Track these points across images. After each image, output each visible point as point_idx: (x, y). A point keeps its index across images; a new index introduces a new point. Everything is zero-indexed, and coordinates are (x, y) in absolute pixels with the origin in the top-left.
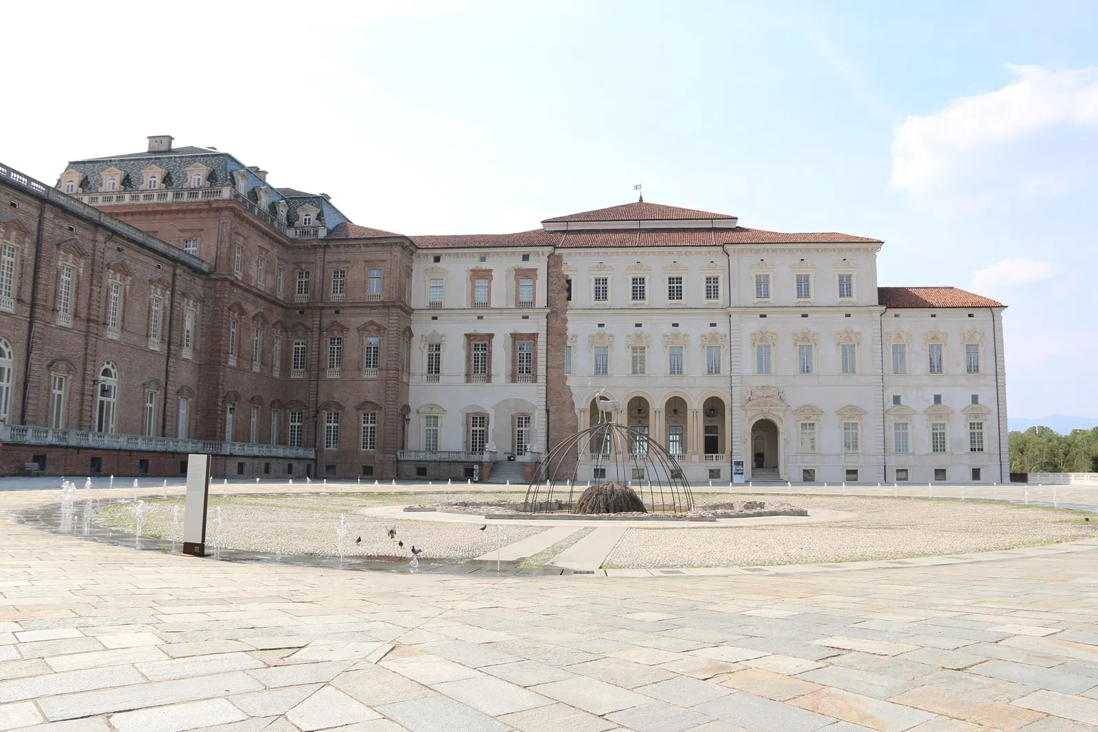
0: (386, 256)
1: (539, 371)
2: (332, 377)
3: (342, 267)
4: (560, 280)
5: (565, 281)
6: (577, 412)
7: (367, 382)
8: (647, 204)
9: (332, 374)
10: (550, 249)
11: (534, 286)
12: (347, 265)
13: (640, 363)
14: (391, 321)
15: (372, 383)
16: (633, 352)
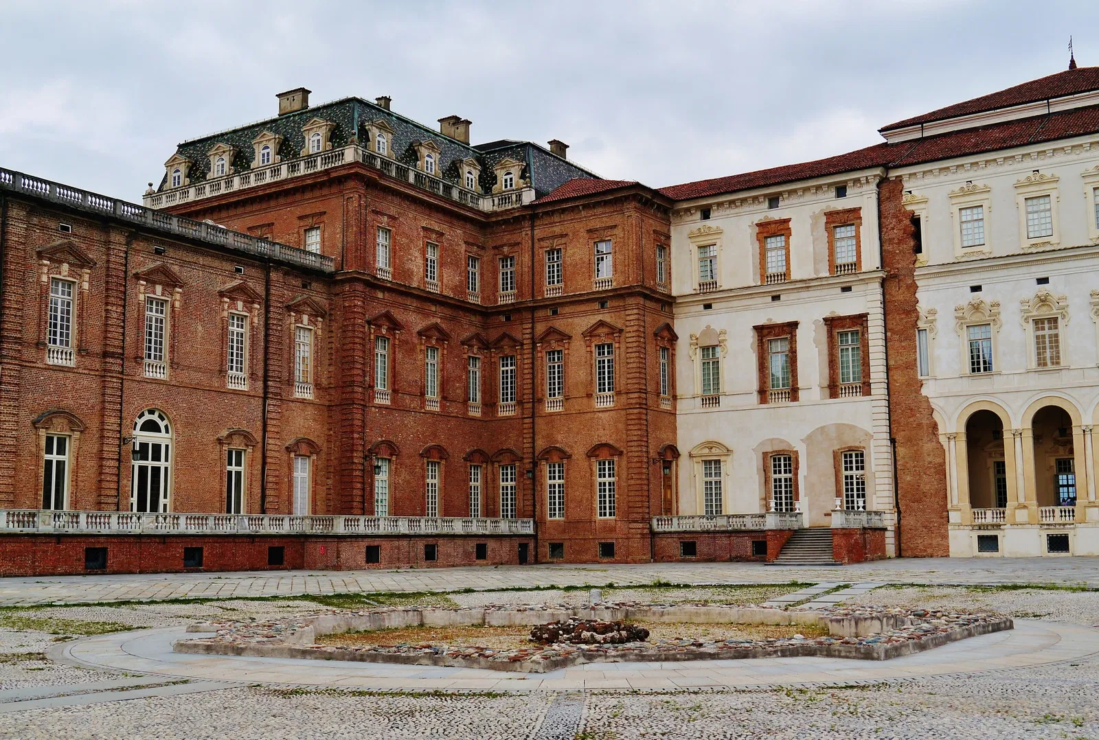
0: (617, 219)
1: (872, 375)
2: (552, 411)
3: (556, 243)
4: (900, 221)
5: (907, 222)
6: (943, 440)
7: (600, 415)
8: (1084, 70)
9: (552, 406)
10: (878, 171)
11: (857, 237)
12: (564, 240)
13: (1051, 348)
14: (628, 318)
15: (607, 414)
16: (1037, 329)
